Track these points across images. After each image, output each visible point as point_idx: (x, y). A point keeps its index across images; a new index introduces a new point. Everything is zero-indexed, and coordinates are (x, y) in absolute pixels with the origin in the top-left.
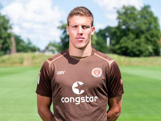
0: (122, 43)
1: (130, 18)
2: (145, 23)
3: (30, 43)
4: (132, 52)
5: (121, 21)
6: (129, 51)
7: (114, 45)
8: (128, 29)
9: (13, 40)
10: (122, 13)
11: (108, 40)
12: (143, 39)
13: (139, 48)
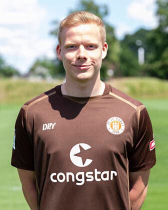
7: (151, 62)
10: (164, 5)
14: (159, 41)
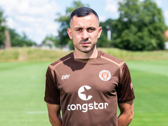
0: (124, 36)
1: (132, 10)
2: (148, 15)
3: (25, 37)
4: (134, 46)
5: (123, 12)
6: (131, 45)
7: (115, 39)
8: (130, 22)
9: (7, 34)
10: (123, 5)
11: (109, 33)
12: (145, 32)
13: (142, 42)
14: (120, 26)
